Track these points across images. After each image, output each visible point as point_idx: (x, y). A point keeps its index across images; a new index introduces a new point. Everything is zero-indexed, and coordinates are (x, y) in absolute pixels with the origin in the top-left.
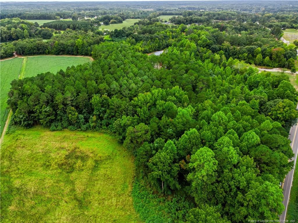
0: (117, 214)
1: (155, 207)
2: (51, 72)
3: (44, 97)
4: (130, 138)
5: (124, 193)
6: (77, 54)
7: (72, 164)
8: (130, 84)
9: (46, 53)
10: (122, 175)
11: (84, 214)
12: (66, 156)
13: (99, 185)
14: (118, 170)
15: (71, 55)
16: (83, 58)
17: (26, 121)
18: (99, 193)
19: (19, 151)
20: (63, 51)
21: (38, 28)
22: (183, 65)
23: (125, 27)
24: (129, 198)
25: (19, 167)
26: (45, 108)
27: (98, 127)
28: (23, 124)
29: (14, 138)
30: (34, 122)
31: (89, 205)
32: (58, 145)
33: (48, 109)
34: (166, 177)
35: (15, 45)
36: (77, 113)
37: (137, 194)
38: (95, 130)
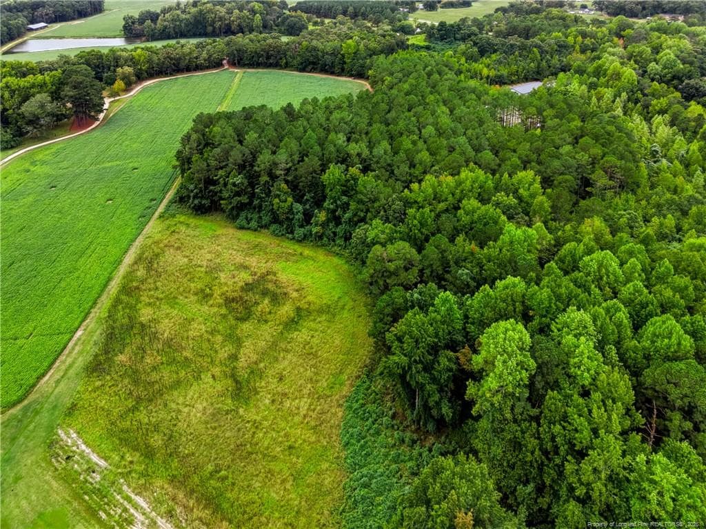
0: (301, 435)
1: (388, 450)
2: (269, 106)
3: (236, 155)
4: (372, 271)
5: (331, 396)
6: (342, 73)
7: (250, 304)
8: (418, 152)
9: (281, 66)
10: (340, 356)
11: (237, 413)
12: (246, 284)
13: (286, 362)
14: (337, 342)
15: (328, 74)
16: (351, 82)
17: (198, 198)
18: (281, 379)
19: (169, 255)
20: (314, 63)
21: (284, 11)
22: (575, 123)
23: (466, 18)
24: (337, 410)
25: (159, 284)
26: (235, 176)
27: (327, 238)
28: (192, 203)
29: (168, 228)
30: (211, 203)
31: (254, 398)
32: (239, 259)
33: (239, 179)
34: (420, 378)
35: (228, 44)
36: (290, 199)
37: (356, 406)
38: (319, 243)
